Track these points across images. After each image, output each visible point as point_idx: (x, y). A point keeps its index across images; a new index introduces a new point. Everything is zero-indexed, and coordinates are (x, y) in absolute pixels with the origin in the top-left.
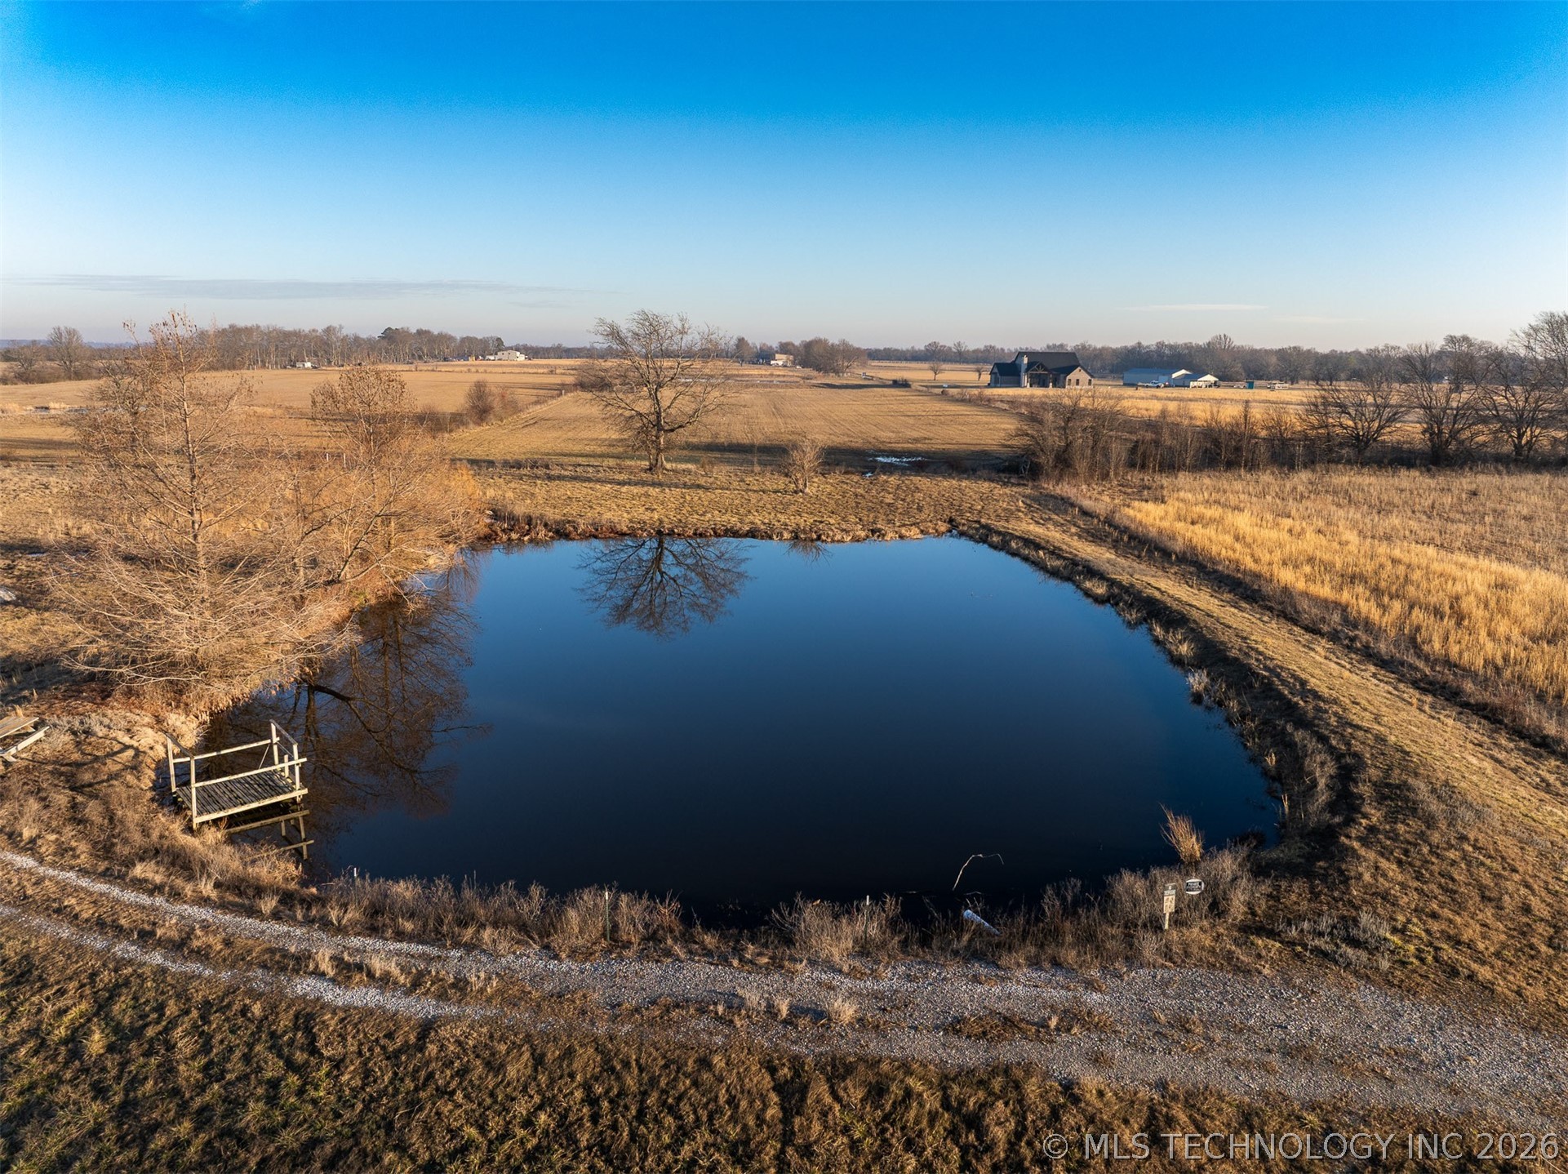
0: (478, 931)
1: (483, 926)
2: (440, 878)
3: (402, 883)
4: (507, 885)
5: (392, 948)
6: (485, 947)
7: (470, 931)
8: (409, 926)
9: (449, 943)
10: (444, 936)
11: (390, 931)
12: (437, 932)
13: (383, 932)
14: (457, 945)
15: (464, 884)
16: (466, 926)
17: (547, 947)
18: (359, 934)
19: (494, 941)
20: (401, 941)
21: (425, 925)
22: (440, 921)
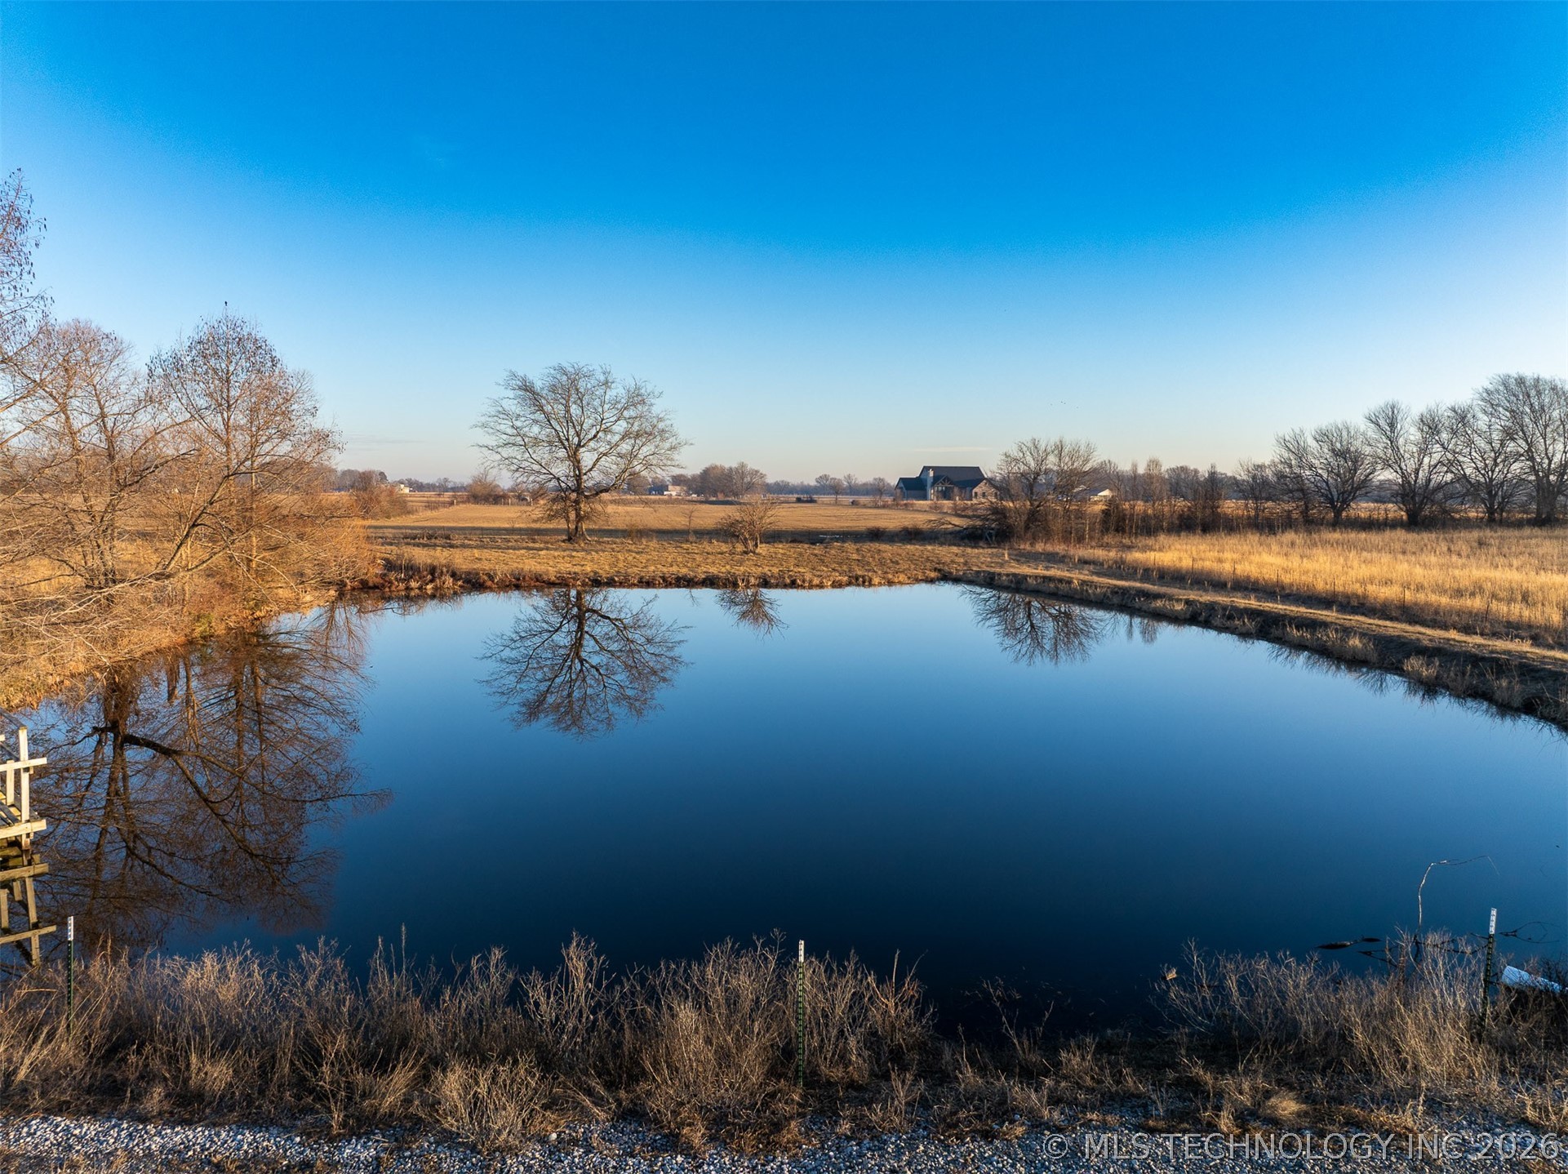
0: (425, 1078)
1: (438, 1062)
2: (312, 947)
3: (209, 960)
4: (485, 959)
5: (155, 1145)
6: (450, 1123)
7: (400, 1079)
8: (217, 1074)
9: (337, 1116)
10: (321, 1097)
11: (158, 1092)
12: (301, 1084)
13: (136, 1098)
14: (361, 1125)
15: (377, 962)
16: (383, 1065)
17: (632, 1114)
18: (61, 1109)
19: (476, 1104)
20: (187, 1123)
21: (265, 1071)
22: (312, 1054)
